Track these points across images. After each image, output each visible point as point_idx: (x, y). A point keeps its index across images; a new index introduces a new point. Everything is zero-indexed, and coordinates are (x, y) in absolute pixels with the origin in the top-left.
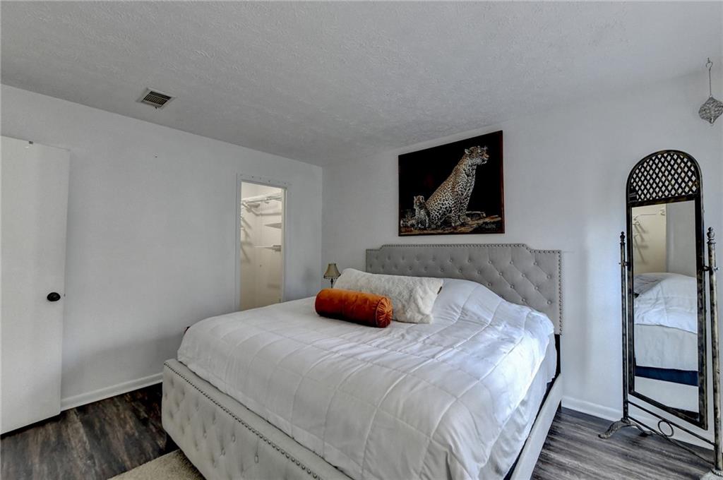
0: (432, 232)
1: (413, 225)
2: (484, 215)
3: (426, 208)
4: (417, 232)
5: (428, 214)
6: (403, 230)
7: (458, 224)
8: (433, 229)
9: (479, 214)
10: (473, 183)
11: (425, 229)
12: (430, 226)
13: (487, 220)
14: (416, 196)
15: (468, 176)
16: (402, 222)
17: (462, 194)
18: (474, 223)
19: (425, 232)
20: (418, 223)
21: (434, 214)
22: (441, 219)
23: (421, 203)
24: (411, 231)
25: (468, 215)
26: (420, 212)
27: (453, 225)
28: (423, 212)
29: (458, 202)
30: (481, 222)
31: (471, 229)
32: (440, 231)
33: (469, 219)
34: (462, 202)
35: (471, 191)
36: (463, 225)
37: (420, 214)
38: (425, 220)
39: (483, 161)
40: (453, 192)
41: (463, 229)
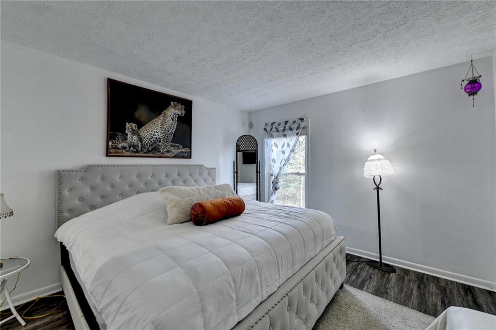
0: (144, 155)
1: (124, 148)
2: (182, 147)
3: (138, 135)
4: (129, 154)
5: (141, 140)
6: (112, 151)
7: (165, 150)
8: (145, 153)
9: (178, 146)
10: (176, 125)
11: (137, 152)
12: (142, 150)
13: (183, 150)
14: (129, 123)
15: (173, 120)
16: (110, 143)
17: (169, 131)
18: (175, 151)
19: (137, 154)
20: (130, 147)
21: (146, 141)
22: (152, 145)
23: (133, 130)
24: (122, 152)
25: (172, 146)
26: (132, 138)
27: (161, 151)
28: (135, 138)
29: (165, 136)
30: (180, 151)
31: (173, 155)
32: (151, 155)
33: (172, 148)
34: (169, 136)
35: (174, 130)
36: (168, 151)
37: (132, 139)
38: (138, 145)
39: (182, 114)
40: (162, 128)
41: (168, 155)
